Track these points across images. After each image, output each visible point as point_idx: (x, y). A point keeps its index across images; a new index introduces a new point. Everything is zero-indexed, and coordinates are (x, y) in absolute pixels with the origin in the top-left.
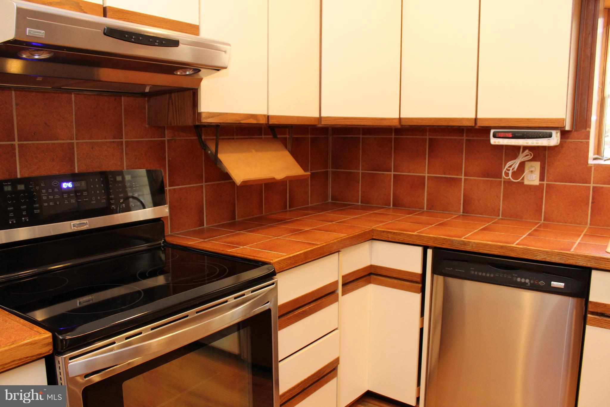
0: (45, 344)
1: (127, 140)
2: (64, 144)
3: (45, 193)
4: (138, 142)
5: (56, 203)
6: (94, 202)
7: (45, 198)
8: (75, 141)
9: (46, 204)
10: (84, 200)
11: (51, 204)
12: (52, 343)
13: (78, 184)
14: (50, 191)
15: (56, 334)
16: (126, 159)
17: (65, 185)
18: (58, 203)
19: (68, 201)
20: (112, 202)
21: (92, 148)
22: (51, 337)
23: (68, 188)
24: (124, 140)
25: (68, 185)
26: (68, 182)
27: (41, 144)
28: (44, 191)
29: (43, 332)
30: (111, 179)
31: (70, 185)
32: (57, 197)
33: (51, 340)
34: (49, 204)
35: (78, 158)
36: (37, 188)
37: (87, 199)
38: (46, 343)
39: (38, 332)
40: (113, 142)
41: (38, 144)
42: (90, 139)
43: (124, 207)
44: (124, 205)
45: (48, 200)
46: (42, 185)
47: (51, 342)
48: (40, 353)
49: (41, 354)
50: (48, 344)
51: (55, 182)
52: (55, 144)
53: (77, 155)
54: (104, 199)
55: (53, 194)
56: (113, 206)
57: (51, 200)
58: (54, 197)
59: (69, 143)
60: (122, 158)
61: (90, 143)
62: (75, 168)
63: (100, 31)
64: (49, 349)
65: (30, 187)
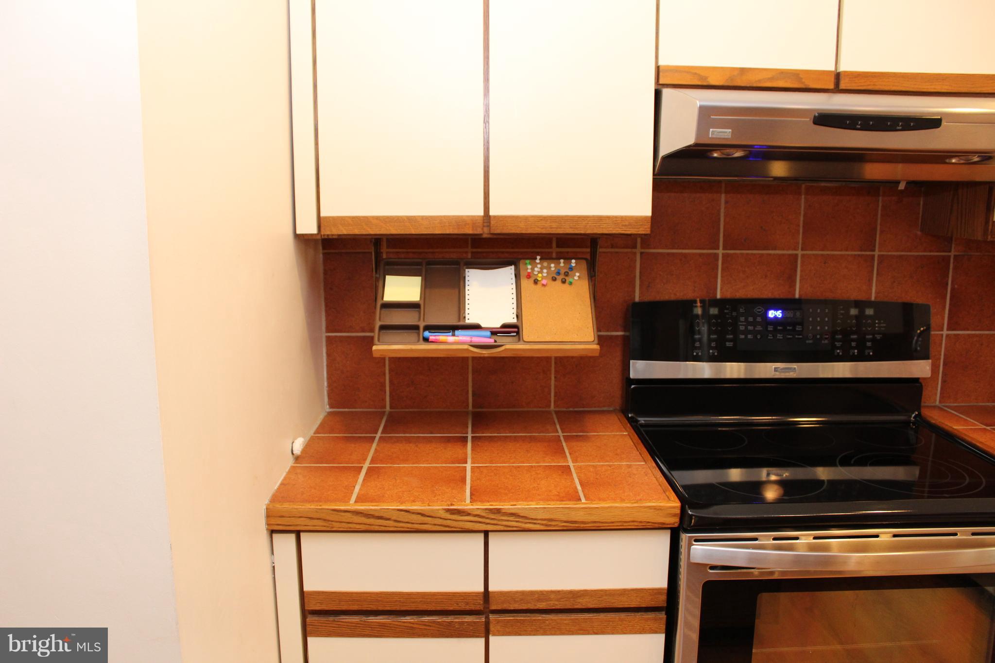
0: (670, 514)
1: (882, 253)
2: (783, 255)
3: (742, 322)
4: (901, 256)
5: (755, 337)
6: (811, 342)
7: (742, 328)
8: (800, 252)
9: (742, 337)
10: (797, 336)
11: (750, 336)
12: (679, 515)
13: (790, 314)
14: (751, 319)
15: (687, 506)
16: (877, 280)
17: (772, 314)
18: (759, 337)
19: (773, 336)
20: (838, 344)
21: (825, 263)
22: (679, 508)
23: (775, 317)
24: (877, 253)
25: (776, 314)
26: (776, 310)
27: (752, 254)
28: (742, 319)
29: (673, 499)
30: (842, 312)
31: (779, 314)
32: (759, 328)
33: (678, 511)
34: (746, 337)
35: (801, 276)
36: (734, 314)
37: (801, 337)
38: (672, 512)
39: (668, 497)
40: (859, 255)
41: (747, 254)
42: (823, 250)
43: (856, 354)
44: (856, 351)
45: (747, 332)
46: (741, 310)
47: (678, 514)
48: (664, 522)
49: (664, 524)
50: (675, 515)
51: (759, 309)
52: (770, 255)
53: (802, 271)
54: (826, 338)
55: (754, 324)
56: (838, 351)
57: (750, 332)
58: (754, 328)
59: (790, 255)
60: (870, 280)
61: (822, 255)
62: (795, 290)
63: (808, 120)
64: (674, 521)
65: (726, 311)
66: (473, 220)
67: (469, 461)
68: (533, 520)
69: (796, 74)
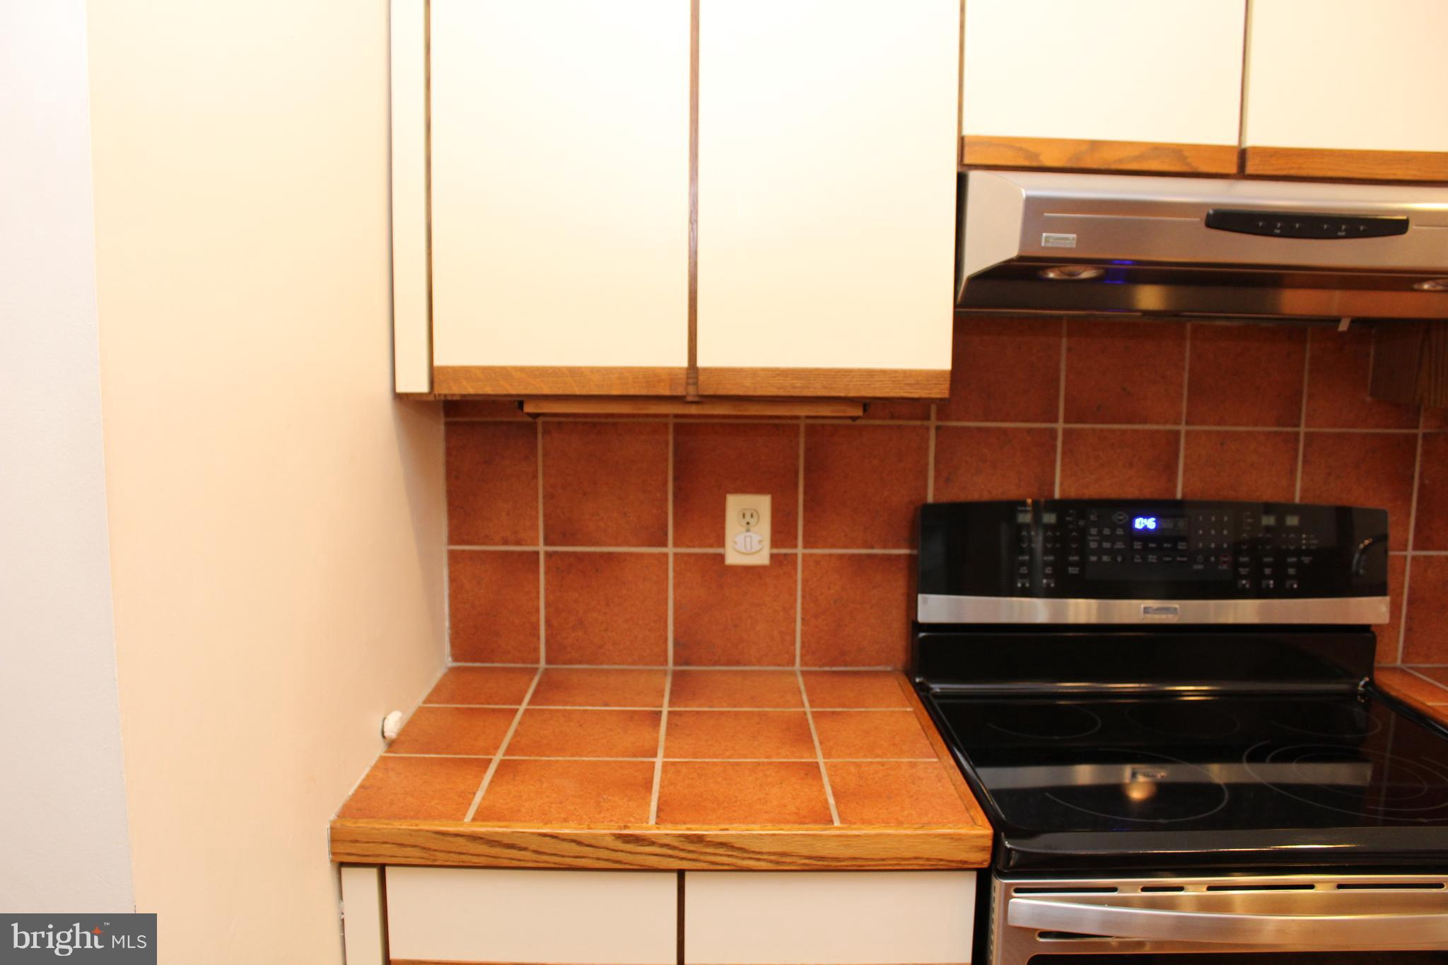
0: (977, 847)
1: (1312, 430)
2: (1157, 432)
3: (1094, 535)
4: (1340, 435)
5: (1114, 559)
6: (1200, 567)
7: (1093, 545)
8: (1183, 428)
9: (1094, 558)
10: (1179, 559)
11: (1105, 558)
12: (991, 849)
13: (1168, 524)
14: (1107, 531)
15: (1003, 834)
16: (1303, 472)
17: (1139, 523)
18: (1119, 559)
19: (1142, 558)
20: (1243, 571)
21: (1222, 444)
22: (991, 838)
23: (1145, 528)
24: (1303, 429)
25: (1146, 523)
26: (1147, 516)
27: (1109, 430)
28: (1094, 531)
29: (980, 823)
30: (1249, 520)
31: (1151, 523)
32: (1119, 545)
33: (989, 843)
34: (1100, 559)
35: (1185, 464)
36: (1081, 523)
37: (1185, 559)
38: (979, 844)
39: (973, 820)
40: (1275, 433)
41: (1102, 430)
42: (1219, 424)
43: (1271, 586)
44: (1272, 582)
45: (1100, 551)
46: (1093, 518)
47: (988, 847)
48: (965, 860)
49: (965, 862)
50: (983, 849)
51: (1121, 515)
52: (1137, 431)
53: (1186, 457)
54: (1225, 562)
55: (1112, 538)
56: (1244, 582)
57: (1106, 552)
58: (1112, 546)
59: (1168, 432)
60: (1293, 472)
61: (1218, 433)
62: (1175, 486)
63: (1199, 220)
64: (983, 858)
65: (1068, 519)
66: (671, 373)
67: (661, 752)
68: (756, 855)
69: (1177, 151)
